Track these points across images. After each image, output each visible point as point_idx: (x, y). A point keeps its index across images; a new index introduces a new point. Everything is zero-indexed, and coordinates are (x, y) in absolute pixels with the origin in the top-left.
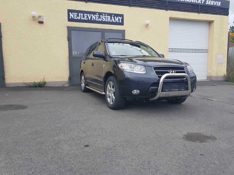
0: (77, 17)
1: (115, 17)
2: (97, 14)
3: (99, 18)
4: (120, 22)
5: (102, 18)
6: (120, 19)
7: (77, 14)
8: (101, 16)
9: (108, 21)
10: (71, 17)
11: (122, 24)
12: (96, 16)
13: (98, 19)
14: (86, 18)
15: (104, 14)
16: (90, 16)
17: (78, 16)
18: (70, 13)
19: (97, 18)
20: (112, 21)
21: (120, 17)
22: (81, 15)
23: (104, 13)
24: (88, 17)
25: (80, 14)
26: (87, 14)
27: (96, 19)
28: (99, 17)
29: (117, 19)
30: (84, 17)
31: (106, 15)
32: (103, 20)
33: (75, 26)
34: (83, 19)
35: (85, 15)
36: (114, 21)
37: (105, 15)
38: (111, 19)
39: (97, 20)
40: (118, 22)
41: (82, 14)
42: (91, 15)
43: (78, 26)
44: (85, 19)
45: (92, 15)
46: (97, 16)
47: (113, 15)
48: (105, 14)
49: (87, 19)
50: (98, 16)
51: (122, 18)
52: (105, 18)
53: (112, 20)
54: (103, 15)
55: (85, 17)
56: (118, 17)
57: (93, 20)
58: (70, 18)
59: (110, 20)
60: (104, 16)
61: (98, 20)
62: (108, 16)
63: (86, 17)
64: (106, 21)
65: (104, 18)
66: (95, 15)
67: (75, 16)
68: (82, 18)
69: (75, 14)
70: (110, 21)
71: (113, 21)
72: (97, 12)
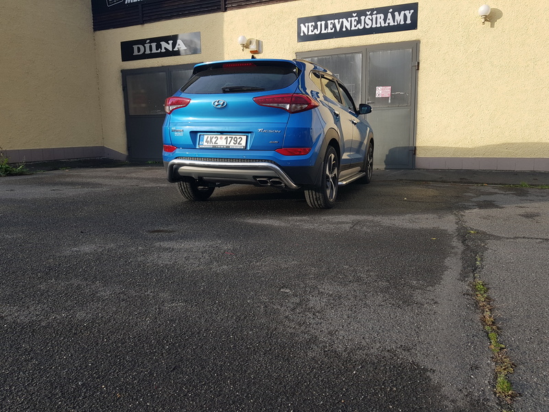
0: (314, 29)
1: (396, 13)
2: (354, 15)
3: (357, 24)
4: (409, 21)
5: (365, 22)
6: (409, 16)
7: (313, 24)
8: (363, 18)
9: (378, 25)
10: (304, 32)
11: (413, 26)
12: (351, 20)
13: (355, 26)
14: (331, 29)
15: (368, 13)
16: (339, 22)
17: (316, 27)
18: (302, 25)
19: (354, 23)
20: (387, 25)
21: (407, 12)
22: (321, 24)
23: (368, 10)
24: (334, 26)
25: (319, 23)
26: (332, 21)
27: (351, 27)
28: (359, 22)
29: (399, 18)
30: (326, 27)
31: (375, 12)
32: (367, 27)
33: (310, 50)
34: (326, 32)
35: (329, 22)
36: (392, 24)
37: (371, 14)
38: (385, 20)
39: (353, 28)
40: (402, 23)
41: (323, 23)
42: (341, 20)
43: (316, 48)
44: (330, 31)
45: (344, 20)
46: (353, 19)
47: (391, 10)
48: (372, 10)
49: (333, 31)
50: (357, 18)
51: (412, 11)
52: (372, 20)
53: (388, 21)
54: (366, 15)
55: (330, 26)
56: (403, 13)
57: (344, 29)
58: (302, 34)
59: (383, 22)
60: (370, 17)
61: (356, 28)
62: (379, 16)
63: (332, 26)
64: (374, 26)
65: (368, 22)
66: (349, 19)
67: (311, 28)
68: (323, 32)
69: (310, 24)
70: (383, 25)
71: (389, 23)
72: (354, 12)
